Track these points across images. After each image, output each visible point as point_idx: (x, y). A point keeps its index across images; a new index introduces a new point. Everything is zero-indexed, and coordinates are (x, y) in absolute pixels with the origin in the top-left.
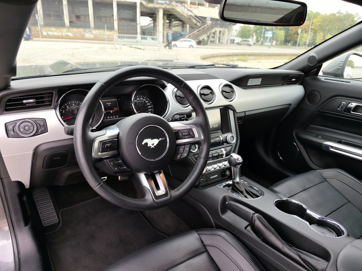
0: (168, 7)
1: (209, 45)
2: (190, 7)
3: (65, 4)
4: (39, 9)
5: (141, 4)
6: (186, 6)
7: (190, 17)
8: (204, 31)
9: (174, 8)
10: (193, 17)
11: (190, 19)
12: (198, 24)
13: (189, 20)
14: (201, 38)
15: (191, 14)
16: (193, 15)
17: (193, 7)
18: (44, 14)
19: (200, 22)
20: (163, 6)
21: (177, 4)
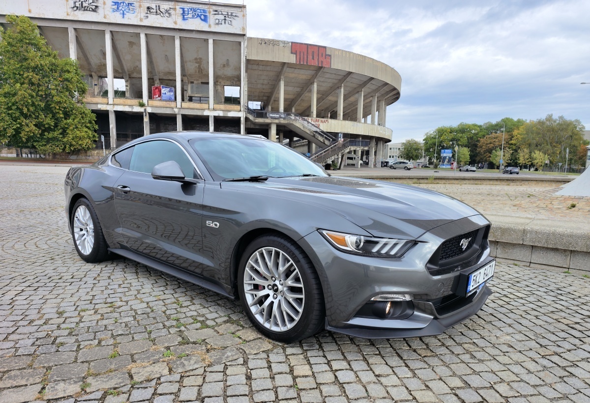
0: (282, 121)
1: (343, 170)
2: (316, 120)
3: (147, 122)
4: (112, 128)
5: (247, 119)
6: (310, 121)
7: (314, 133)
8: (335, 151)
9: (291, 122)
10: (319, 134)
11: (314, 136)
12: (327, 142)
13: (313, 138)
14: (329, 162)
15: (315, 129)
16: (318, 130)
17: (320, 121)
18: (117, 134)
19: (329, 140)
20: (277, 121)
21: (298, 118)
